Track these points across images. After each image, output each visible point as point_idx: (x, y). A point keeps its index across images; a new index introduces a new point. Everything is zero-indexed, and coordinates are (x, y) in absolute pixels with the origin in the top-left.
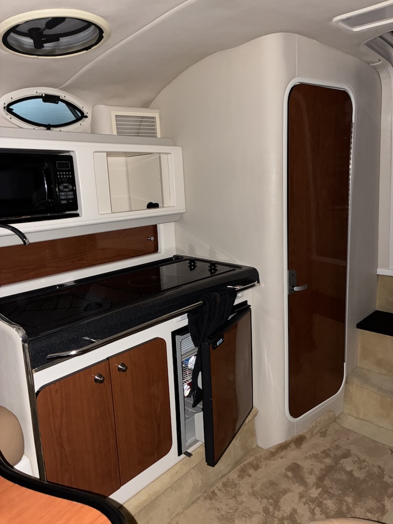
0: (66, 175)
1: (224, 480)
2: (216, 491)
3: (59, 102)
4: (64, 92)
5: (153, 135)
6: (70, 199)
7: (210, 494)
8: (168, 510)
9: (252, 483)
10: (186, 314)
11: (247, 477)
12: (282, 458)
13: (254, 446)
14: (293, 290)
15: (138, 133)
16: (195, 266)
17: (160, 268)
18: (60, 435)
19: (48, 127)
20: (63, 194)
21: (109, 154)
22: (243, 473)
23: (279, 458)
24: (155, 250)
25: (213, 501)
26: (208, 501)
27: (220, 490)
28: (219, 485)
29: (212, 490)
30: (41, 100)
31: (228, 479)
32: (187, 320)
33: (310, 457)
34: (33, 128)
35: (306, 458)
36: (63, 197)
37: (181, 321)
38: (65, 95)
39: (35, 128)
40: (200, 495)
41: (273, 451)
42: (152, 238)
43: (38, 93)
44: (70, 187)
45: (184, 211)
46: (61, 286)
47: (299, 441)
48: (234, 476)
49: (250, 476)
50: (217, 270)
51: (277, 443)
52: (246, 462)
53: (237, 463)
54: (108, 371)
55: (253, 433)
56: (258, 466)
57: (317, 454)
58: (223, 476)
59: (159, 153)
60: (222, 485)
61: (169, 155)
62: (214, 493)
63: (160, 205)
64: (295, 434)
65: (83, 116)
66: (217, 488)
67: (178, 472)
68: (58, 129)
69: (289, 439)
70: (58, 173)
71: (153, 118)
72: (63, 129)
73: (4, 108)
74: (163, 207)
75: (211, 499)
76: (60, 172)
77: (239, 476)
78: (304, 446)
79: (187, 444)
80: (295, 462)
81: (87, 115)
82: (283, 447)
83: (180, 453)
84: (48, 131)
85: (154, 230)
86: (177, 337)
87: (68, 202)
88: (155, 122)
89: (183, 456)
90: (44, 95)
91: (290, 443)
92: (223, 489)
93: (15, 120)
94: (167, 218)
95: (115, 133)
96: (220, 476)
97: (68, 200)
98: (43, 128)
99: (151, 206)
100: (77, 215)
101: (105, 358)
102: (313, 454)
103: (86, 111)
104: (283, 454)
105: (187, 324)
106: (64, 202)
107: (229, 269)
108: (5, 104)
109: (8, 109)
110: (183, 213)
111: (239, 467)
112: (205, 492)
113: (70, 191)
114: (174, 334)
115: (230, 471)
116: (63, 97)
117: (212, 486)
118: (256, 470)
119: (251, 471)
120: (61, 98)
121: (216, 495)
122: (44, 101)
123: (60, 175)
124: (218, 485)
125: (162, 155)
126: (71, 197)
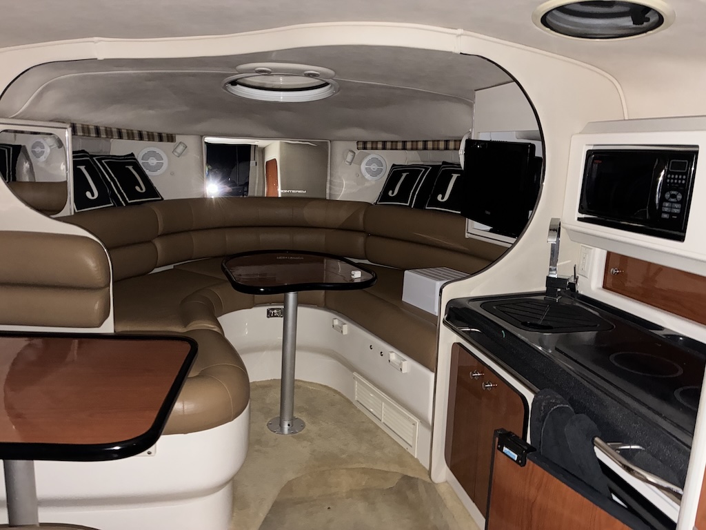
0: (678, 179)
6: (675, 214)
20: (667, 204)
36: (666, 209)
44: (680, 197)
70: (669, 176)
76: (672, 174)
87: (671, 217)
97: (671, 214)
106: (665, 216)
113: (677, 202)
126: (678, 211)
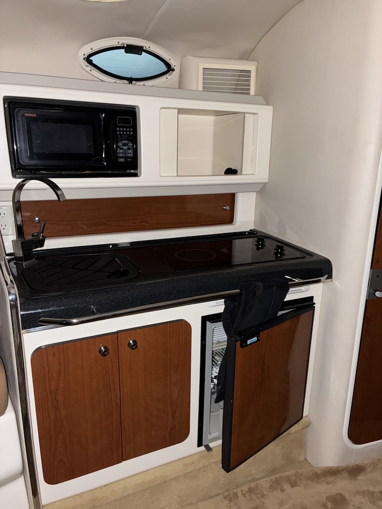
1: (253, 485)
2: (240, 494)
3: (143, 53)
4: (149, 42)
5: (247, 92)
6: (129, 158)
7: (232, 494)
8: (179, 496)
9: (283, 499)
10: (223, 300)
11: (279, 490)
12: (328, 483)
13: (302, 458)
14: (374, 294)
15: (236, 89)
16: (263, 246)
17: (233, 241)
18: (55, 397)
19: (130, 80)
20: (121, 151)
21: (181, 111)
22: (276, 484)
23: (323, 482)
24: (230, 220)
25: (232, 504)
26: (227, 502)
27: (243, 494)
28: (245, 488)
29: (235, 491)
30: (124, 50)
31: (257, 486)
32: (224, 306)
33: (363, 494)
34: (114, 81)
35: (358, 492)
36: (121, 155)
37: (217, 307)
38: (149, 45)
39: (117, 82)
40: (220, 492)
41: (319, 472)
42: (227, 208)
43: (120, 43)
44: (130, 144)
45: (267, 181)
46: (115, 245)
47: (355, 471)
48: (264, 483)
49: (282, 491)
50: (284, 254)
51: (327, 466)
52: (283, 474)
53: (274, 471)
54: (116, 345)
55: (301, 444)
56: (295, 483)
57: (373, 492)
58: (253, 480)
59: (244, 113)
60: (247, 490)
61: (255, 115)
62: (236, 495)
63: (239, 171)
64: (352, 461)
65: (169, 69)
66: (242, 491)
67: (193, 463)
68: (141, 83)
69: (343, 464)
70: (118, 129)
71: (249, 72)
72: (147, 83)
73: (84, 59)
74: (241, 174)
75: (230, 501)
76: (120, 127)
77: (270, 487)
78: (361, 477)
79: (210, 437)
80: (343, 493)
81: (175, 68)
82: (333, 472)
83: (200, 444)
84: (130, 85)
85: (231, 199)
86: (208, 323)
87: (126, 160)
88: (249, 76)
89: (203, 448)
90: (125, 46)
91: (343, 470)
92: (248, 495)
93: (95, 72)
94: (247, 187)
95: (201, 88)
96: (249, 479)
97: (126, 158)
98: (126, 82)
99: (230, 172)
100: (135, 175)
101: (116, 331)
102: (368, 490)
103: (172, 62)
104: (330, 479)
105: (222, 311)
106: (121, 160)
107: (298, 254)
108: (84, 55)
109: (88, 60)
110: (265, 183)
111: (273, 477)
112: (227, 491)
113: (130, 149)
114: (205, 319)
115: (263, 477)
116: (148, 47)
117: (238, 487)
118: (292, 486)
119: (287, 487)
120: (144, 48)
121: (237, 498)
122: (126, 52)
123: (120, 131)
124: (243, 488)
125: (246, 115)
126: (131, 155)
